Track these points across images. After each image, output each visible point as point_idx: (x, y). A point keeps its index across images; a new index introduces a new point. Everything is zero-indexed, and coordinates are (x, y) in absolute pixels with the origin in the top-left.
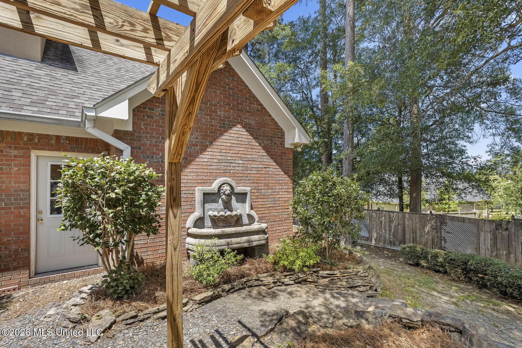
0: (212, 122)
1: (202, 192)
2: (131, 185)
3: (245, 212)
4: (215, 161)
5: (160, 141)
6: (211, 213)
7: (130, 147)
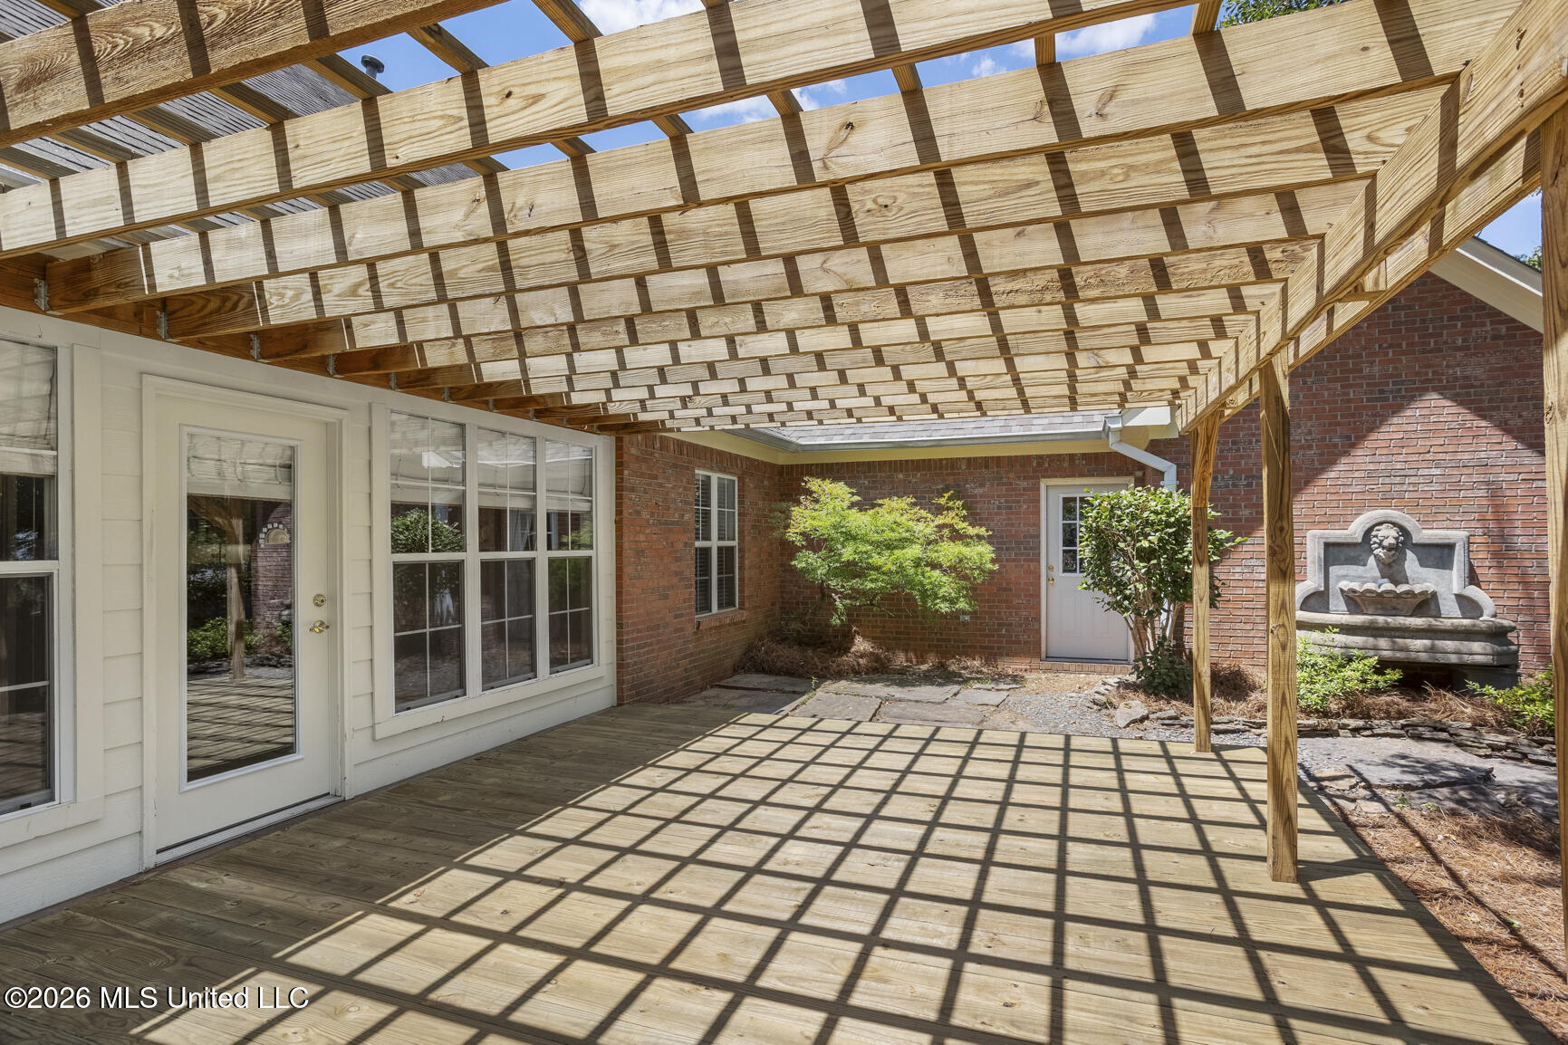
0: (1348, 394)
1: (1322, 541)
2: (1171, 530)
3: (1450, 589)
4: (1356, 474)
5: (1230, 449)
6: (1345, 585)
7: (1175, 466)
